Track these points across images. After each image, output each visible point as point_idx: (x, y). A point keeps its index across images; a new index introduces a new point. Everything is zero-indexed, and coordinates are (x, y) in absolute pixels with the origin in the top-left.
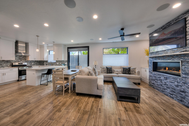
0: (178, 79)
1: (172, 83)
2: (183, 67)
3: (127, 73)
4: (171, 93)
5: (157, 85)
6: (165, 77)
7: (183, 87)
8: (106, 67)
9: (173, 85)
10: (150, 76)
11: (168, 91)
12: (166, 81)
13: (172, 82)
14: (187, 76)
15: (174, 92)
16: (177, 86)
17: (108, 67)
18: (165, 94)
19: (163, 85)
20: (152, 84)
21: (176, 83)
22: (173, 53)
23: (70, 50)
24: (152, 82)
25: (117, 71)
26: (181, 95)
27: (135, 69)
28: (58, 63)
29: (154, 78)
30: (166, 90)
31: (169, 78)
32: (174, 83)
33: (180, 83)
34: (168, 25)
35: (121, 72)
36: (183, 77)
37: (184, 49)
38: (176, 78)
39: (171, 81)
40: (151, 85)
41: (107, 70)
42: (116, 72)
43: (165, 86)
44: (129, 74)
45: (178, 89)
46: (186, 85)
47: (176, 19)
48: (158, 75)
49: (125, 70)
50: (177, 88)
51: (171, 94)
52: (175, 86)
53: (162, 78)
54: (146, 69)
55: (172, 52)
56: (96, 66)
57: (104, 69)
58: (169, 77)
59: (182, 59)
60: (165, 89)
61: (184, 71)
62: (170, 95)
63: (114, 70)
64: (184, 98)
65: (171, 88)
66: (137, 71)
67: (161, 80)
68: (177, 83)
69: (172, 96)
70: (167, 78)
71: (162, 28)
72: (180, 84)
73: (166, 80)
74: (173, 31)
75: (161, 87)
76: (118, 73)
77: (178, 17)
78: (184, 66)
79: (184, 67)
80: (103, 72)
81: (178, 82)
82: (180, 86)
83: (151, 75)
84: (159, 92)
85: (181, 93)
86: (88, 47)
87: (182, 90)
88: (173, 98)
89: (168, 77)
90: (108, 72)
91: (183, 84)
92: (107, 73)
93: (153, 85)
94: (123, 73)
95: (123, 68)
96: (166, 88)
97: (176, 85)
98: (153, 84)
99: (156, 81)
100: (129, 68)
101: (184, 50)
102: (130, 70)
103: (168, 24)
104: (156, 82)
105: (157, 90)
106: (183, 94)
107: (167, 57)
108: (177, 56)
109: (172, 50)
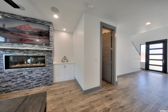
0: (44, 69)
5: (16, 85)
6: (30, 71)
7: (47, 74)
9: (39, 75)
11: (34, 82)
12: (31, 75)
13: (38, 73)
14: (50, 65)
15: (41, 81)
16: (43, 74)
18: (29, 89)
19: (27, 81)
21: (42, 73)
22: (39, 48)
24: (4, 85)
26: (46, 80)
29: (8, 78)
31: (35, 71)
32: (40, 73)
33: (45, 71)
34: (33, 21)
36: (47, 66)
37: (47, 46)
38: (42, 69)
43: (30, 80)
45: (44, 76)
46: (49, 71)
47: (41, 21)
51: (37, 84)
52: (41, 75)
53: (25, 73)
55: (37, 47)
58: (35, 70)
59: (47, 53)
60: (30, 83)
61: (48, 62)
64: (48, 81)
65: (37, 79)
67: (24, 76)
68: (42, 72)
69: (38, 85)
70: (32, 71)
71: (24, 18)
72: (45, 72)
75: (24, 84)
77: (43, 21)
78: (48, 58)
81: (43, 71)
82: (45, 73)
85: (46, 78)
88: (39, 86)
91: (47, 71)
97: (42, 74)
98: (6, 87)
99: (13, 80)
101: (48, 47)
104: (12, 82)
106: (48, 78)
107: (32, 51)
108: (42, 51)
109: (38, 45)
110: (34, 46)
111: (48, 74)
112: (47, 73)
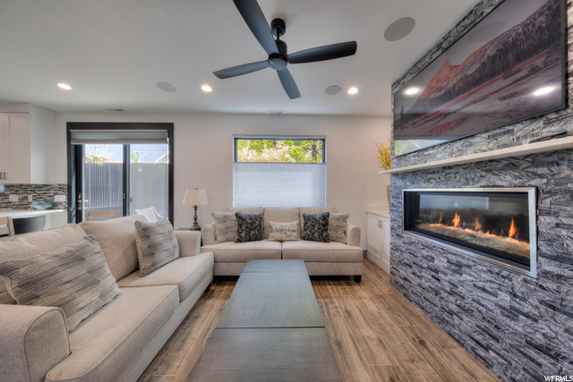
0: (517, 282)
1: (485, 295)
2: (547, 220)
3: (316, 235)
4: (479, 338)
5: (420, 290)
6: (453, 258)
7: (543, 327)
8: (236, 215)
9: (489, 301)
10: (395, 248)
11: (467, 324)
12: (456, 278)
13: (484, 290)
15: (496, 339)
16: (513, 313)
17: (243, 213)
18: (449, 333)
19: (444, 295)
20: (402, 282)
21: (505, 298)
22: (492, 149)
23: (79, 135)
24: (403, 273)
25: (281, 230)
26: (533, 365)
27: (344, 218)
28: (14, 198)
29: (407, 258)
30: (456, 321)
31: (469, 267)
32: (495, 296)
33: (525, 300)
35: (295, 234)
36: (545, 274)
37: (549, 123)
38: (505, 273)
39: (480, 284)
40: (397, 283)
41: (240, 225)
42: (278, 235)
43: (452, 299)
44: (325, 241)
45: (518, 327)
46: (562, 317)
48: (426, 246)
49: (310, 223)
50: (512, 323)
51: (478, 343)
52: (498, 311)
53: (440, 263)
54: (382, 219)
55: (484, 148)
56: (196, 208)
57: (229, 223)
58: (471, 263)
59: (541, 176)
60: (451, 313)
61: (550, 242)
62: (473, 344)
63: (271, 223)
65: (477, 314)
66: (350, 227)
67: (436, 271)
68: (508, 298)
69: (482, 352)
70: (459, 265)
71: (439, 46)
72: (527, 308)
73: (455, 271)
74: (492, 42)
75: (436, 301)
76: (284, 237)
78: (548, 213)
79: (551, 220)
80: (219, 238)
81: (515, 296)
82: (527, 315)
83: (399, 242)
84: (427, 319)
85: (532, 353)
86: (169, 128)
87: (539, 339)
89: (464, 262)
90: (243, 235)
91: (543, 308)
92: (239, 241)
93: (406, 284)
94: (304, 238)
95: (304, 217)
96: (454, 308)
97: (507, 305)
98: (405, 279)
99: (415, 269)
100: (325, 217)
101: (555, 128)
102: (326, 224)
103: (467, 22)
104: (414, 274)
105: (418, 310)
106: (542, 359)
107: (462, 171)
108: (511, 163)
109: (485, 135)
110: (471, 145)
111: (547, 330)
112: (541, 324)
